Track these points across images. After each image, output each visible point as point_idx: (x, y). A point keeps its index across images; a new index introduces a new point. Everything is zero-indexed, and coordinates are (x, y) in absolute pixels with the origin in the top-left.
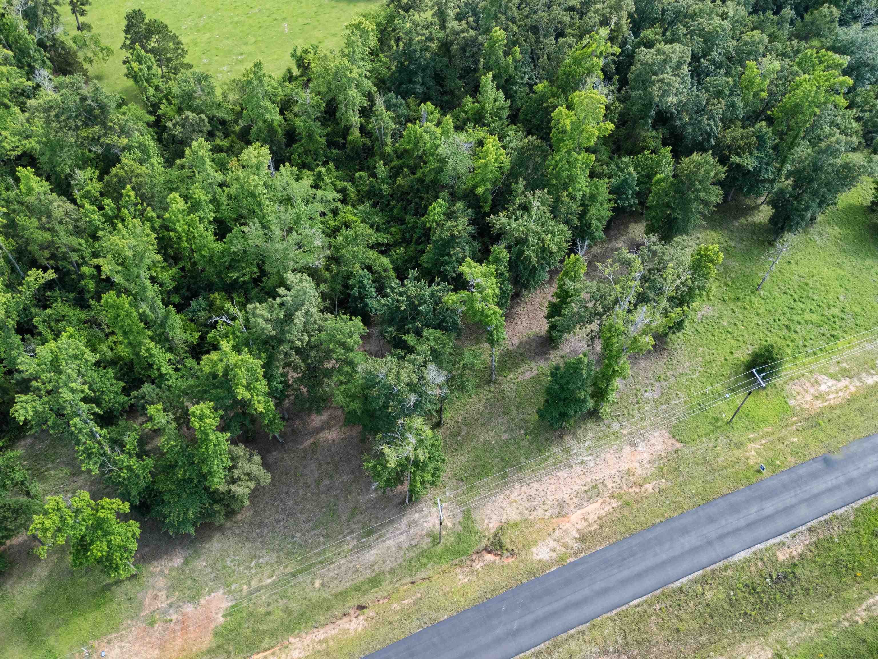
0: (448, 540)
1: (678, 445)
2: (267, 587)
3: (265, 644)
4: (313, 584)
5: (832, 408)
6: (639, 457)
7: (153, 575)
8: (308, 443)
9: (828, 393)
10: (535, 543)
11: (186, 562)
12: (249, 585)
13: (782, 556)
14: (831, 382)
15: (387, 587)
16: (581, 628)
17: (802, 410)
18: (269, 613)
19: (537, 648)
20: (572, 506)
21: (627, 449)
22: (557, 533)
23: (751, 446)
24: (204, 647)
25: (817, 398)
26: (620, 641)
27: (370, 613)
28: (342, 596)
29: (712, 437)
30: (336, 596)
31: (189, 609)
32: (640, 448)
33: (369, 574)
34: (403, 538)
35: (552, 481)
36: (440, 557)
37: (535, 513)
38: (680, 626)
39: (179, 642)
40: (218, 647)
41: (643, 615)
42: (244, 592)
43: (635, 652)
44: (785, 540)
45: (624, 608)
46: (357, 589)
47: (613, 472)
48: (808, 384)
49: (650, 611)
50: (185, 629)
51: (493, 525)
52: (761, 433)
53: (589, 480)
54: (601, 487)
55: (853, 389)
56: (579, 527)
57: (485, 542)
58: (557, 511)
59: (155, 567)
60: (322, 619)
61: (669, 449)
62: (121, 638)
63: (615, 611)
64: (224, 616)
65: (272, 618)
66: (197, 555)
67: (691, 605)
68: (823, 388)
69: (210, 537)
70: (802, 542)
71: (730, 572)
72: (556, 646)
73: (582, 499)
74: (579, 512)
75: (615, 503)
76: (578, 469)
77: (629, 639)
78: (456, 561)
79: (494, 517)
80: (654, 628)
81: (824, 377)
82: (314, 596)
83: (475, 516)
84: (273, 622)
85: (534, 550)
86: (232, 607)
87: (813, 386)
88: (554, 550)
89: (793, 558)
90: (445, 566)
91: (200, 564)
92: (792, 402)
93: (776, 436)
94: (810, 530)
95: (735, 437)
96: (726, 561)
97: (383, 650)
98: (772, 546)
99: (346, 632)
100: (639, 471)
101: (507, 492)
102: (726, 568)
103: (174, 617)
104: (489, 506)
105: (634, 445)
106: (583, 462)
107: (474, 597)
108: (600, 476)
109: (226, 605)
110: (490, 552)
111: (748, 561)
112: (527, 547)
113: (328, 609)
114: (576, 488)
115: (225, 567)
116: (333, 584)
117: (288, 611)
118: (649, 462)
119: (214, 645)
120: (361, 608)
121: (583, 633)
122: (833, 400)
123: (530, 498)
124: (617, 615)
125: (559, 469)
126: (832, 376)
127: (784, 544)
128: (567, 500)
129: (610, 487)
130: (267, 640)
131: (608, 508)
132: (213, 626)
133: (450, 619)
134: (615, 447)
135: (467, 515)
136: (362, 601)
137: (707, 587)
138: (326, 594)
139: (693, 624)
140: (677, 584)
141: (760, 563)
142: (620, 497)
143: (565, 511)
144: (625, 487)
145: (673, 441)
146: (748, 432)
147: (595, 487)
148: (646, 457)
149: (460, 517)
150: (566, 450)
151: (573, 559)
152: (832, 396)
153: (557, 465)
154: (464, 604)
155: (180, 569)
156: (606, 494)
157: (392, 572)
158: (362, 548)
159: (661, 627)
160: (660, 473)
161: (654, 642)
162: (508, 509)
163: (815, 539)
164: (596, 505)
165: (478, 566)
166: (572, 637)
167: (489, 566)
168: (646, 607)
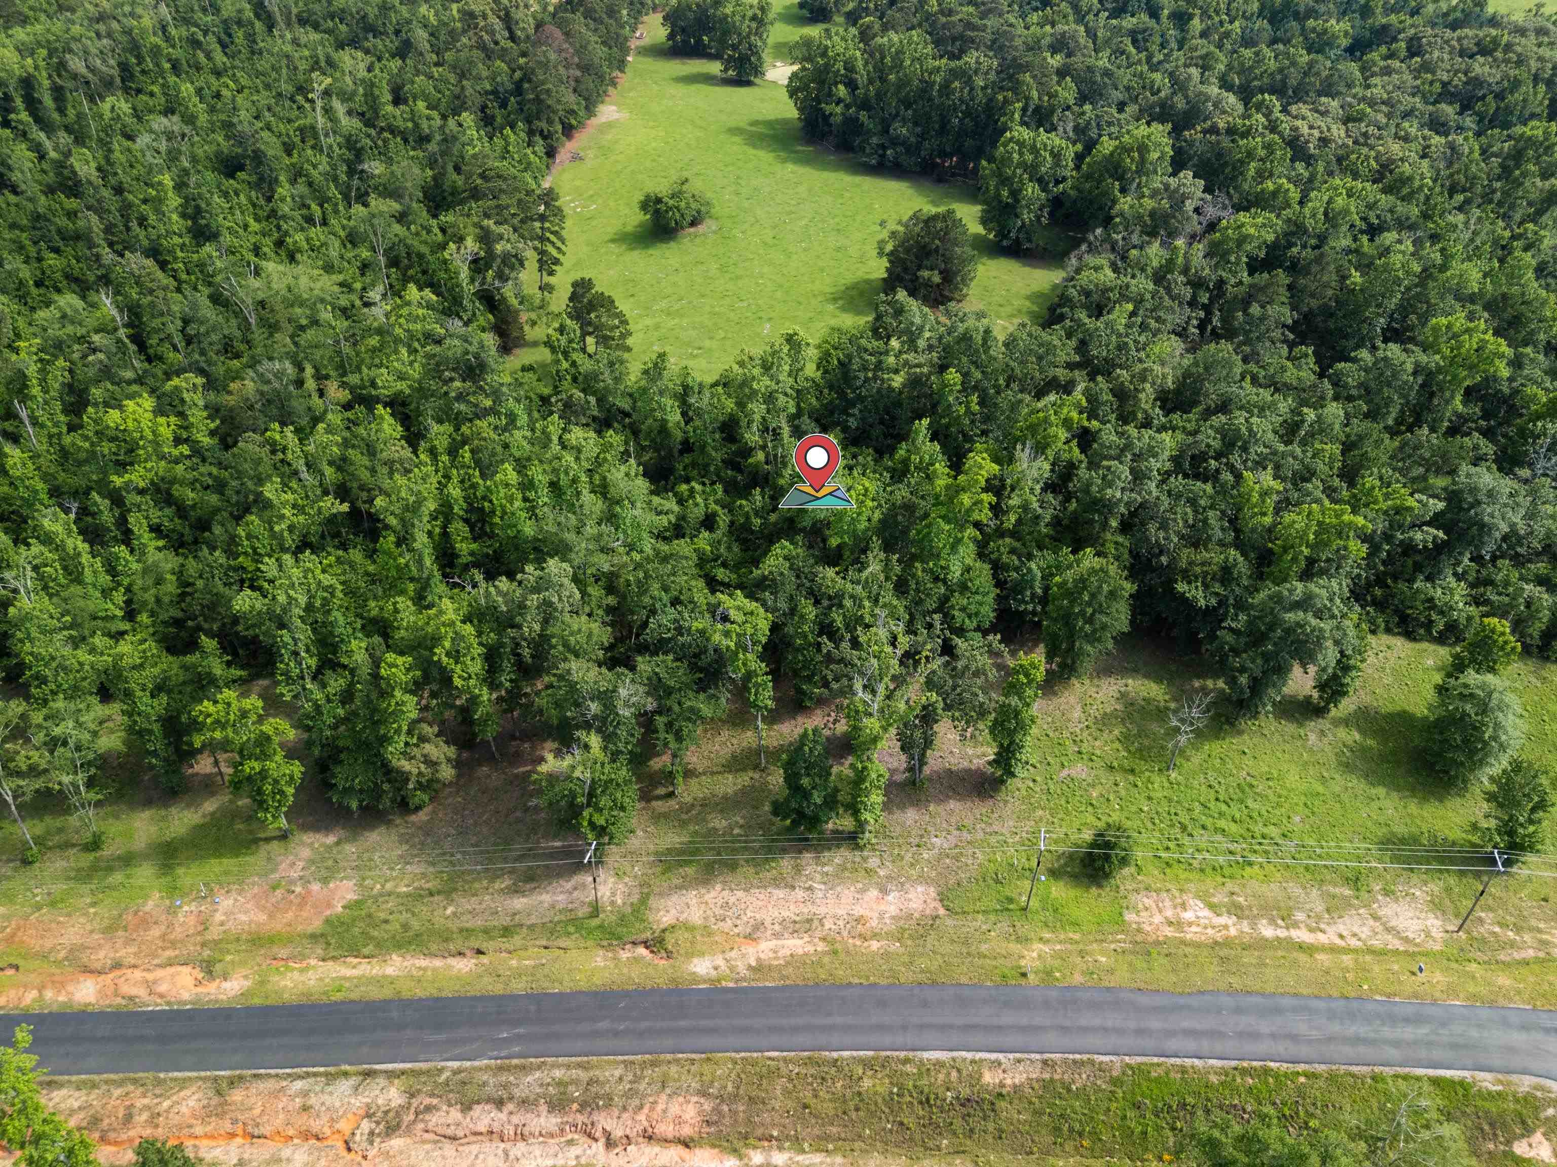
0: (608, 917)
1: (942, 912)
2: (398, 895)
3: (366, 951)
4: (445, 908)
5: (1183, 942)
6: (883, 907)
7: (303, 844)
8: (522, 769)
9: (1190, 924)
10: (702, 954)
11: (338, 843)
12: (383, 886)
13: (989, 1078)
14: (1206, 913)
15: (517, 941)
16: (694, 1056)
17: (1139, 930)
18: (386, 922)
19: (632, 1058)
20: (769, 932)
21: (874, 893)
22: (733, 954)
23: (1038, 946)
24: (310, 930)
25: (1170, 923)
26: (730, 1088)
27: (484, 959)
28: (467, 932)
29: (992, 917)
30: (461, 930)
31: (315, 887)
32: (890, 898)
33: (506, 921)
34: (561, 897)
35: (762, 897)
36: (590, 932)
37: (722, 924)
38: (812, 1102)
39: (290, 915)
40: (322, 935)
41: (773, 1073)
42: (375, 891)
43: (741, 1108)
44: (1003, 1060)
45: (755, 1055)
46: (486, 931)
47: (841, 912)
48: (1168, 903)
49: (784, 1071)
50: (301, 905)
51: (667, 919)
52: (1062, 937)
53: (806, 910)
54: (816, 923)
55: (1233, 932)
56: (762, 956)
57: (648, 935)
58: (748, 930)
59: (309, 838)
60: (434, 947)
61: (928, 912)
62: (240, 892)
63: (743, 1054)
64: (344, 907)
65: (388, 927)
66: (352, 839)
67: (839, 1085)
68: (1188, 915)
69: (372, 827)
70: (1027, 1072)
71: (909, 1068)
72: (654, 1064)
73: (785, 928)
74: (774, 942)
75: (821, 947)
76: (800, 894)
77: (741, 1092)
78: (605, 943)
79: (673, 912)
80: (778, 1092)
81: (1199, 903)
82: (439, 922)
83: (653, 902)
84: (386, 931)
85: (695, 960)
86: (356, 902)
87: (1175, 907)
88: (716, 968)
89: (1002, 1085)
90: (590, 943)
91: (350, 849)
92: (1130, 917)
93: (1081, 946)
94: (1045, 1062)
95: (1024, 929)
96: (911, 1054)
97: (474, 998)
98: (982, 1060)
99: (451, 967)
100: (874, 923)
101: (703, 891)
102: (906, 1061)
103: (298, 889)
104: (675, 898)
105: (884, 891)
106: (810, 888)
107: (599, 982)
108: (822, 910)
109: (351, 896)
110: (647, 948)
111: (939, 1064)
112: (690, 955)
113: (446, 940)
114: (786, 914)
115: (371, 860)
116: (464, 918)
117: (406, 927)
118: (893, 918)
119: (319, 931)
120: (480, 952)
121: (693, 1062)
122: (1191, 933)
123: (726, 905)
124: (742, 1059)
125: (778, 887)
126: (1212, 907)
127: (1000, 1064)
128: (768, 923)
129: (827, 927)
130: (371, 947)
131: (810, 949)
132: (328, 913)
133: (561, 994)
134: (860, 886)
135: (644, 899)
136: (484, 946)
137: (870, 1073)
138: (454, 925)
139: (829, 1108)
140: (835, 1055)
141: (954, 1074)
142: (833, 942)
143: (759, 934)
144: (845, 934)
145: (938, 905)
146: (1045, 930)
147: (810, 921)
148: (893, 910)
149: (635, 899)
150: (798, 869)
151: (731, 985)
152: (1194, 929)
153: (778, 882)
154: (583, 985)
155: (329, 848)
156: (818, 934)
157: (531, 927)
158: (515, 891)
159: (786, 1092)
160: (899, 936)
161: (769, 1107)
162: (694, 909)
163: (1047, 1076)
164: (799, 942)
165: (624, 955)
166: (677, 1061)
167: (637, 960)
168: (781, 1064)
